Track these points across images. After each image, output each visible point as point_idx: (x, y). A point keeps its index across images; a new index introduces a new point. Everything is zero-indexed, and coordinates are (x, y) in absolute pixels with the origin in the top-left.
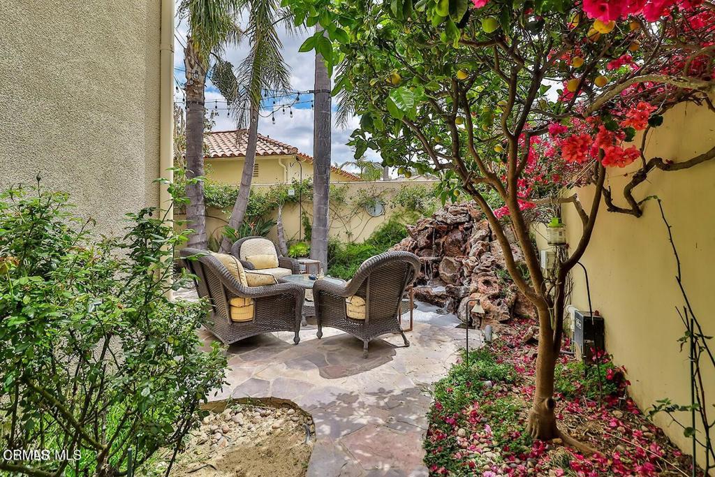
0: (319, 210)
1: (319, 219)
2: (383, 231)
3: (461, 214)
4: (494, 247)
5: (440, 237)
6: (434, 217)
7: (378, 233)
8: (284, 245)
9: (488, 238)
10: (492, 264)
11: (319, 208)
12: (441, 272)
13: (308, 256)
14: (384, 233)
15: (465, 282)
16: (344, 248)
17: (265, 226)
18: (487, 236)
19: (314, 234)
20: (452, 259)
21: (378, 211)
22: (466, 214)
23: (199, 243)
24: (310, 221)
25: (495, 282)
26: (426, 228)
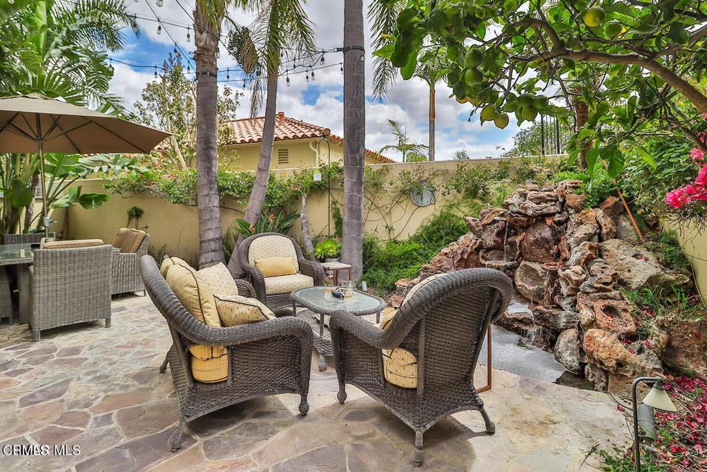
0: (351, 199)
1: (351, 210)
2: (434, 224)
3: (546, 202)
4: (606, 251)
5: (516, 234)
6: (507, 206)
7: (426, 228)
8: (309, 243)
9: (596, 237)
10: (614, 279)
11: (351, 197)
12: (519, 283)
13: (338, 257)
14: (435, 227)
15: (563, 303)
16: (382, 246)
17: (288, 218)
18: (595, 234)
19: (345, 229)
20: (537, 266)
21: (426, 199)
22: (556, 201)
23: (212, 240)
24: (341, 213)
25: (626, 311)
26: (495, 222)
